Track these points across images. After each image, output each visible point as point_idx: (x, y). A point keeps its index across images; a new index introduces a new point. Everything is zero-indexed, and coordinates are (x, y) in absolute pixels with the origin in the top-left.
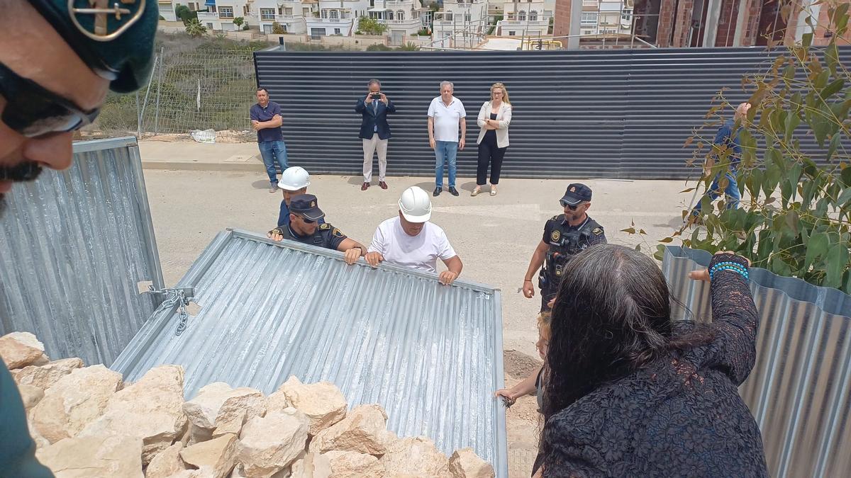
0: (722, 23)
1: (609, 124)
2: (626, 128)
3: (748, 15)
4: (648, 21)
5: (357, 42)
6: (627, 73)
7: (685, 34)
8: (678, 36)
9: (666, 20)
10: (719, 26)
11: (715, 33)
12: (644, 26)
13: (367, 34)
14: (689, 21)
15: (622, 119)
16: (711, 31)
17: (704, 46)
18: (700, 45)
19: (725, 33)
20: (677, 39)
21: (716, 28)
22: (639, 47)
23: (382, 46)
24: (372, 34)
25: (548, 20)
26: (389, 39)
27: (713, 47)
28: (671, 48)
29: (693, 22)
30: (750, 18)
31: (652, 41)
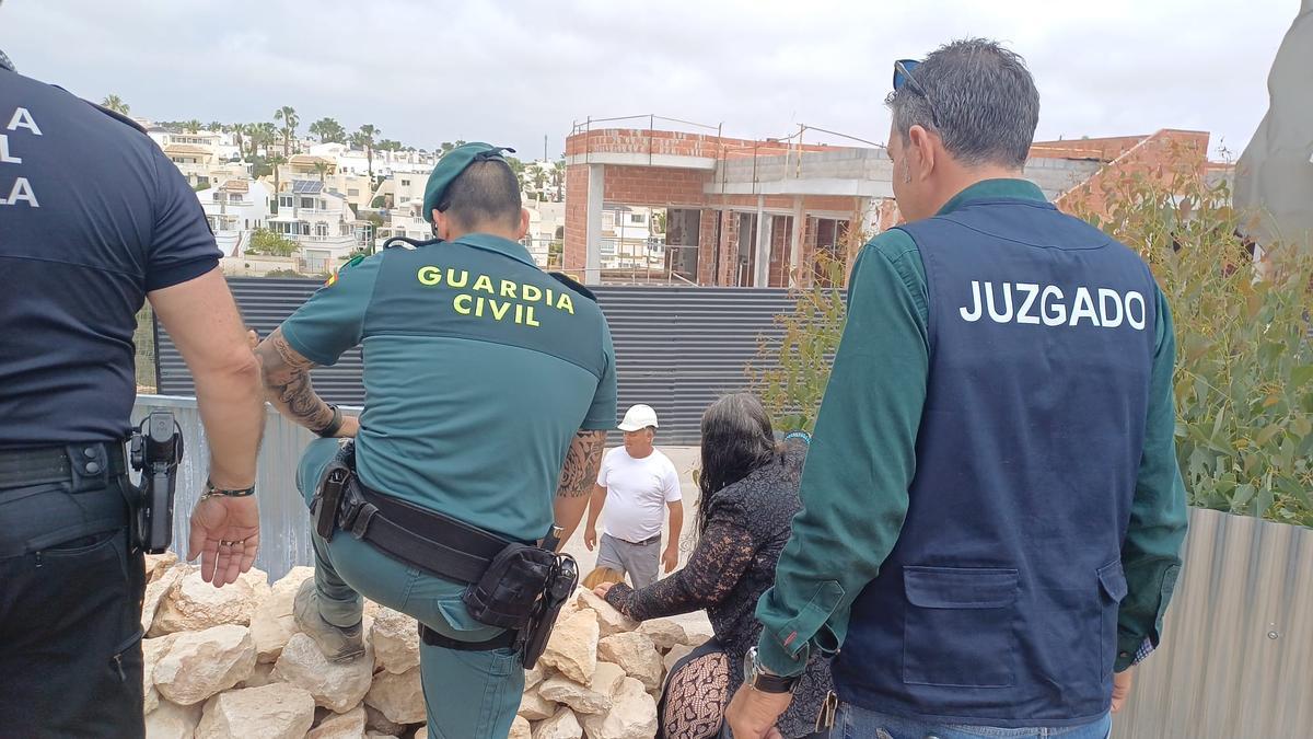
0: (775, 260)
1: (655, 376)
2: (677, 381)
3: (803, 252)
4: (684, 254)
5: (247, 266)
6: (674, 315)
7: (732, 272)
8: (723, 274)
9: (708, 254)
10: (771, 265)
11: (767, 272)
12: (681, 260)
13: (265, 254)
14: (735, 256)
15: (672, 370)
16: (761, 270)
17: (756, 286)
18: (751, 284)
19: (778, 272)
20: (722, 278)
21: (768, 266)
22: (677, 285)
23: (290, 272)
24: (273, 255)
25: (547, 247)
26: (303, 263)
27: (766, 286)
28: (715, 287)
29: (740, 257)
30: (805, 256)
31: (694, 279)
